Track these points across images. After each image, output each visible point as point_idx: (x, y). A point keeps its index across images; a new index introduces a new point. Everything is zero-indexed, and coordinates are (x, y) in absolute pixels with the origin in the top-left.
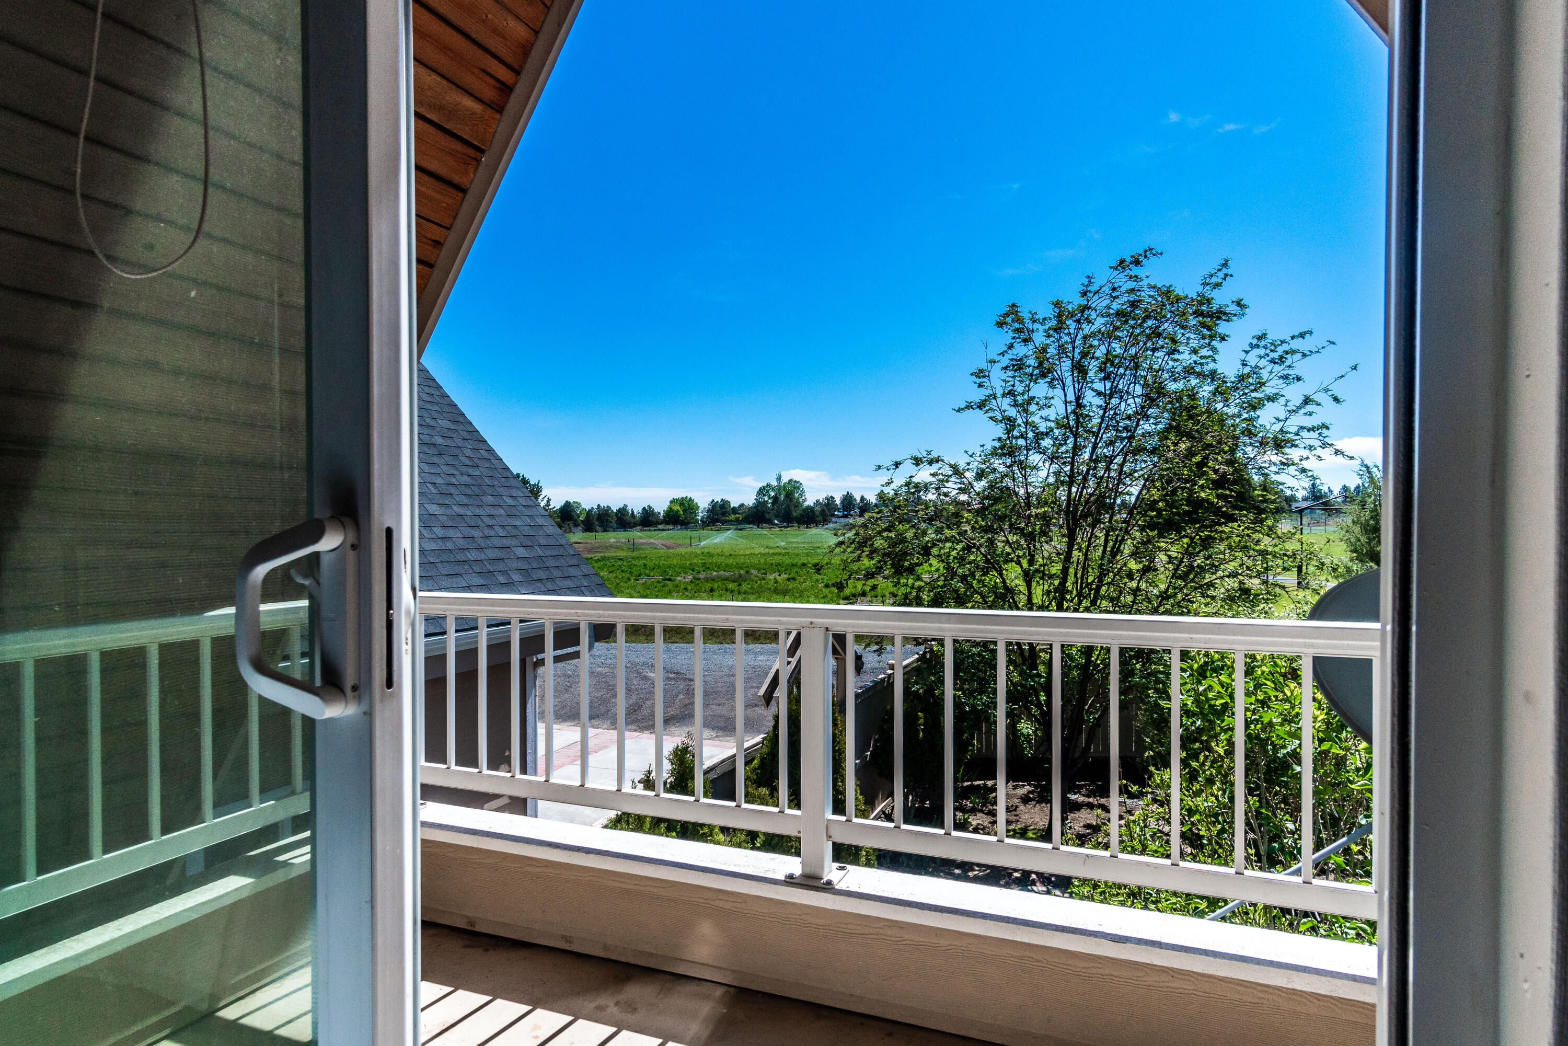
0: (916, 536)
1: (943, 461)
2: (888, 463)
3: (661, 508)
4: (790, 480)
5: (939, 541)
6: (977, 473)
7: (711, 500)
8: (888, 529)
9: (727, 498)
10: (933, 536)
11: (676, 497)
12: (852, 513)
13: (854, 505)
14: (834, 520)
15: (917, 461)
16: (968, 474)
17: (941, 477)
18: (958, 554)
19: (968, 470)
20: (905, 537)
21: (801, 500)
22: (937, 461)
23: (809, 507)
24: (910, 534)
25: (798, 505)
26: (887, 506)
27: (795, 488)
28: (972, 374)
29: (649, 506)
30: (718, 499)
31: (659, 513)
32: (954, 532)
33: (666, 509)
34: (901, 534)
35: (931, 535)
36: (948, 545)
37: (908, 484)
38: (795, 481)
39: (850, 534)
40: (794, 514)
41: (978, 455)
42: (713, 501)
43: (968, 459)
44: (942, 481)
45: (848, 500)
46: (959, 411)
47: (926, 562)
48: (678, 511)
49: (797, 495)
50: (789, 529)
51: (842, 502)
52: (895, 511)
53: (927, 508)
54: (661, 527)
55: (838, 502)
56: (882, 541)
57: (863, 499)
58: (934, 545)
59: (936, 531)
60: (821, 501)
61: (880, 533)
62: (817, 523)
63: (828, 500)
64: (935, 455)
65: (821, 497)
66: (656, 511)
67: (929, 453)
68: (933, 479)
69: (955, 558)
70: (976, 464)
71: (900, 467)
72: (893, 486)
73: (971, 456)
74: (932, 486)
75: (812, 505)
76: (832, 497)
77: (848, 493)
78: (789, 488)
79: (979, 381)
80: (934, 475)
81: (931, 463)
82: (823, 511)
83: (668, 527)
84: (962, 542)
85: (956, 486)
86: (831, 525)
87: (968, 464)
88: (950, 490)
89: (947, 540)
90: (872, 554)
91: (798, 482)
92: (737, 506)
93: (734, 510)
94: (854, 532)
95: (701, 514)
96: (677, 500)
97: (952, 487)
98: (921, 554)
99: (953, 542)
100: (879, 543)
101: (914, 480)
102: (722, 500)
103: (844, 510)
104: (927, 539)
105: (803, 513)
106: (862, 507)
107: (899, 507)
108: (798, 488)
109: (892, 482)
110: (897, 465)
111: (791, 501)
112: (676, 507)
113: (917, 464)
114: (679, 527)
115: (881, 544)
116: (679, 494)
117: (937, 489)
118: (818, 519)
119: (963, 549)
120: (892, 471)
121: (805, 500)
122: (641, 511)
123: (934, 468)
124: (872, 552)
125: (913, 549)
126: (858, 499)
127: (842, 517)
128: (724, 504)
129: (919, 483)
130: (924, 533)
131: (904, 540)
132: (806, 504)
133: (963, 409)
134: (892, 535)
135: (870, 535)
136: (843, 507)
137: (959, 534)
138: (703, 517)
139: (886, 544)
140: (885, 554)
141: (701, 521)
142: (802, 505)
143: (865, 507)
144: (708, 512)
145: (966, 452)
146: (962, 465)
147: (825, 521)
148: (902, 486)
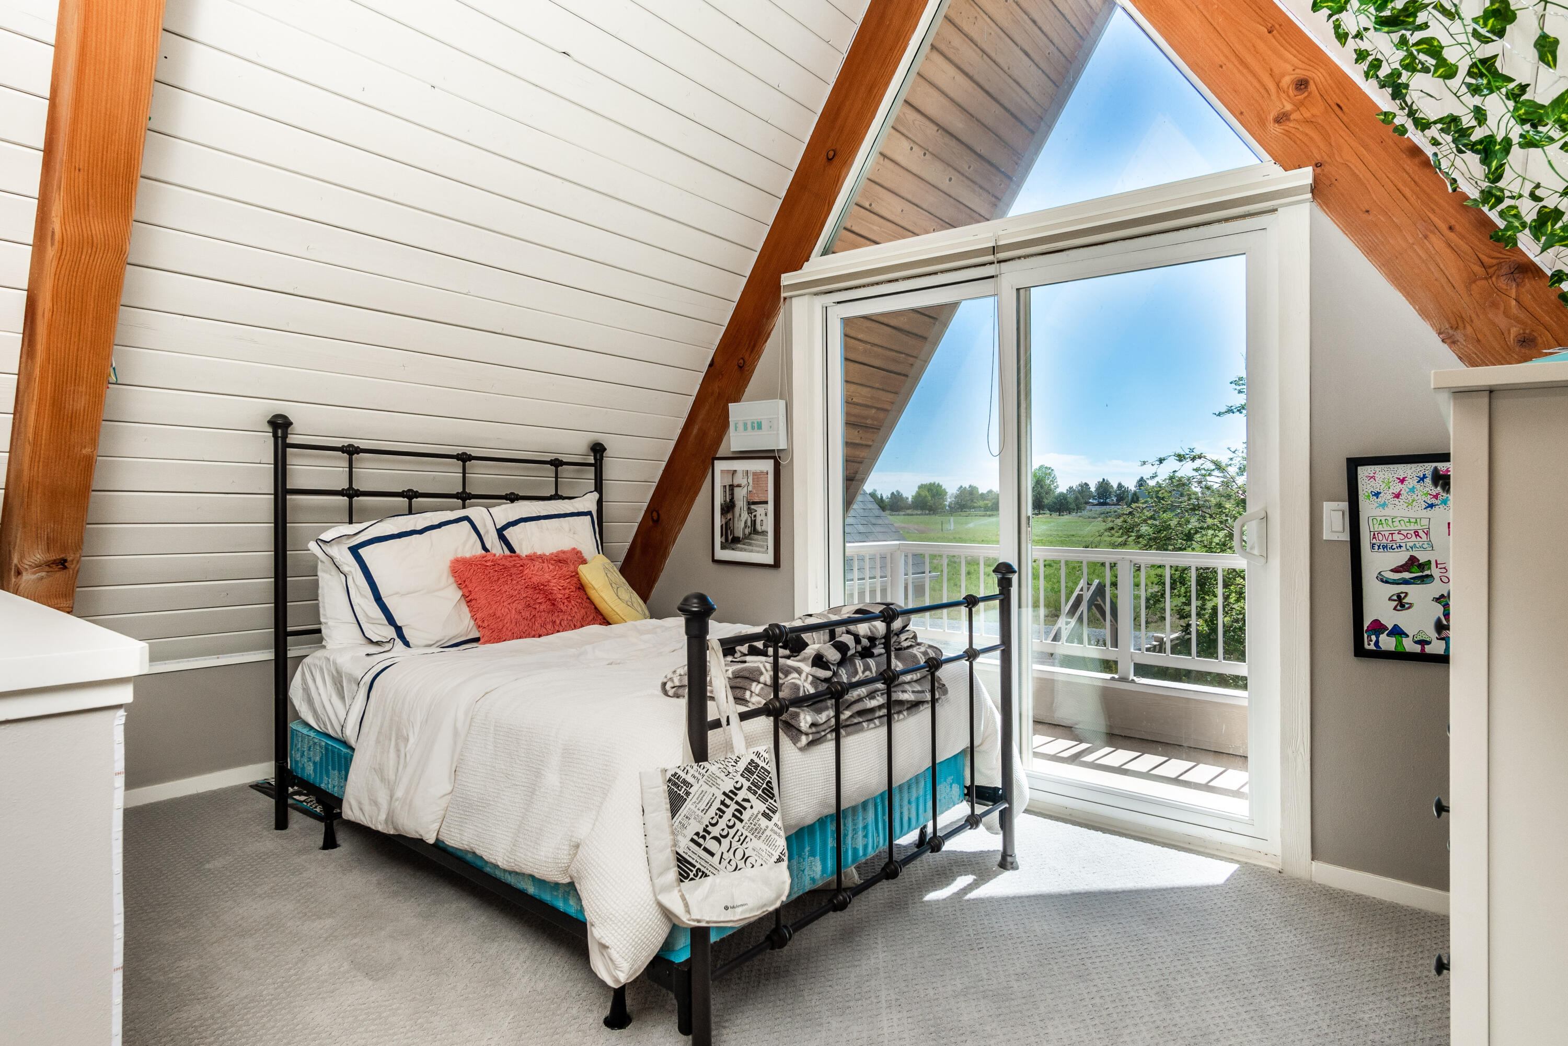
0: (1179, 524)
1: (1205, 457)
2: (1153, 459)
3: (909, 493)
4: (1041, 467)
5: (1201, 528)
6: (1240, 468)
7: (959, 486)
8: (1152, 518)
9: (975, 484)
10: (1196, 524)
11: (924, 483)
12: (1108, 500)
13: (1111, 492)
14: (1088, 507)
15: (1181, 458)
16: (1230, 469)
17: (1203, 472)
18: (1220, 541)
19: (1230, 465)
20: (1169, 525)
21: (1052, 486)
22: (1200, 457)
23: (1061, 494)
24: (1173, 523)
25: (1049, 491)
26: (1152, 498)
27: (1046, 474)
28: (1231, 383)
29: (898, 491)
30: (966, 485)
31: (907, 498)
32: (1216, 522)
33: (914, 494)
34: (1165, 522)
35: (1194, 523)
36: (1210, 532)
37: (1171, 478)
38: (1046, 468)
39: (1119, 522)
40: (1046, 501)
41: (1241, 451)
42: (961, 487)
43: (1232, 455)
44: (1204, 476)
45: (1104, 487)
46: (1219, 415)
47: (1189, 547)
48: (926, 496)
49: (1048, 482)
50: (1040, 516)
51: (1098, 489)
52: (1160, 502)
53: (1189, 499)
54: (909, 512)
55: (1093, 489)
56: (1147, 528)
57: (1120, 486)
58: (1196, 532)
59: (1198, 520)
60: (1074, 488)
61: (1145, 521)
62: (1070, 511)
63: (1082, 486)
64: (1197, 452)
65: (1075, 484)
66: (905, 495)
67: (1192, 450)
68: (1195, 474)
69: (1217, 544)
70: (1239, 459)
71: (1165, 462)
72: (1156, 479)
73: (1234, 452)
74: (1195, 480)
75: (1065, 492)
76: (1086, 484)
77: (1104, 480)
78: (1040, 474)
79: (1238, 388)
80: (1196, 470)
81: (1193, 459)
82: (1077, 498)
83: (916, 512)
84: (1224, 530)
85: (1219, 480)
86: (1085, 513)
87: (1231, 459)
88: (1212, 484)
89: (1208, 528)
90: (1138, 538)
91: (1050, 468)
92: (985, 492)
93: (983, 497)
94: (1122, 519)
95: (949, 500)
96: (925, 485)
97: (1215, 481)
98: (1185, 540)
99: (1215, 530)
100: (1144, 529)
101: (1177, 474)
102: (970, 486)
103: (1099, 498)
104: (1190, 526)
105: (1054, 500)
106: (1120, 494)
107: (1163, 499)
108: (1050, 474)
109: (1156, 476)
110: (1161, 461)
111: (1042, 487)
112: (925, 493)
113: (1180, 461)
114: (927, 512)
115: (1146, 530)
116: (927, 479)
117: (1200, 482)
118: (1071, 506)
119: (1226, 536)
120: (1156, 466)
121: (1057, 487)
122: (889, 496)
123: (1198, 463)
124: (1138, 537)
125: (1177, 535)
126: (1115, 486)
127: (1097, 505)
128: (972, 491)
129: (1182, 477)
130: (1188, 522)
131: (1168, 527)
132: (1058, 491)
133: (1223, 413)
134: (1157, 523)
135: (1136, 522)
136: (1098, 494)
137: (1221, 522)
138: (951, 503)
139: (1151, 531)
140: (1150, 539)
141: (949, 506)
142: (1054, 492)
143: (1122, 495)
144: (956, 497)
145: (1229, 448)
146: (1224, 460)
147: (1079, 508)
148: (1165, 479)
